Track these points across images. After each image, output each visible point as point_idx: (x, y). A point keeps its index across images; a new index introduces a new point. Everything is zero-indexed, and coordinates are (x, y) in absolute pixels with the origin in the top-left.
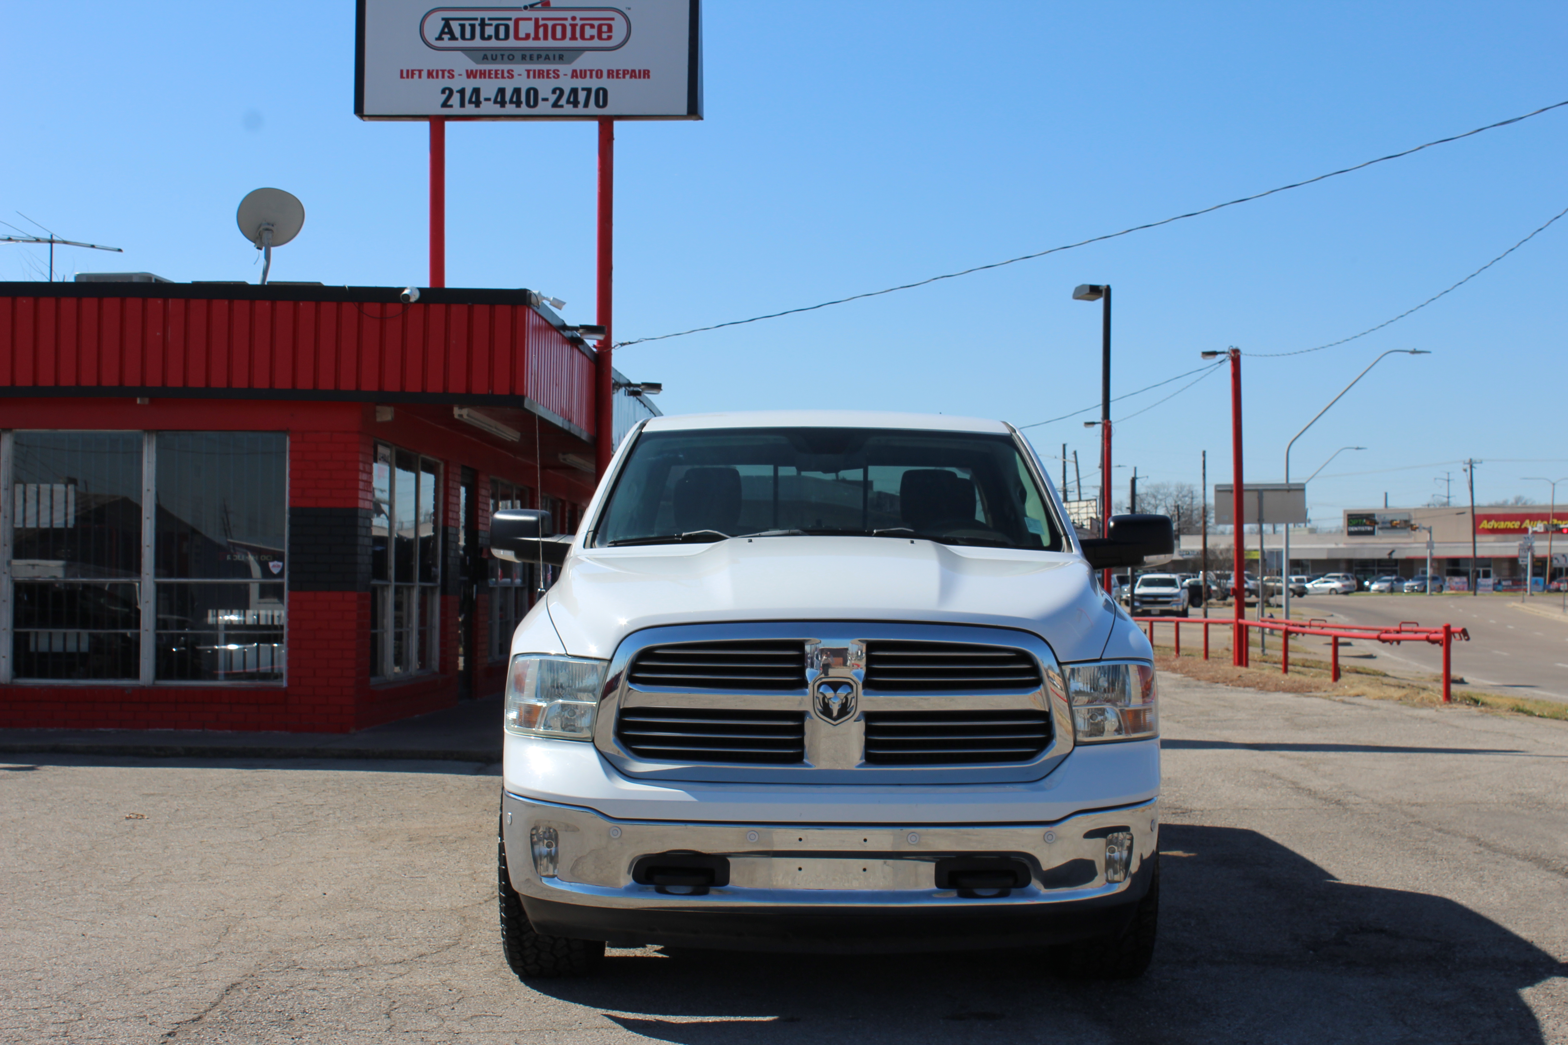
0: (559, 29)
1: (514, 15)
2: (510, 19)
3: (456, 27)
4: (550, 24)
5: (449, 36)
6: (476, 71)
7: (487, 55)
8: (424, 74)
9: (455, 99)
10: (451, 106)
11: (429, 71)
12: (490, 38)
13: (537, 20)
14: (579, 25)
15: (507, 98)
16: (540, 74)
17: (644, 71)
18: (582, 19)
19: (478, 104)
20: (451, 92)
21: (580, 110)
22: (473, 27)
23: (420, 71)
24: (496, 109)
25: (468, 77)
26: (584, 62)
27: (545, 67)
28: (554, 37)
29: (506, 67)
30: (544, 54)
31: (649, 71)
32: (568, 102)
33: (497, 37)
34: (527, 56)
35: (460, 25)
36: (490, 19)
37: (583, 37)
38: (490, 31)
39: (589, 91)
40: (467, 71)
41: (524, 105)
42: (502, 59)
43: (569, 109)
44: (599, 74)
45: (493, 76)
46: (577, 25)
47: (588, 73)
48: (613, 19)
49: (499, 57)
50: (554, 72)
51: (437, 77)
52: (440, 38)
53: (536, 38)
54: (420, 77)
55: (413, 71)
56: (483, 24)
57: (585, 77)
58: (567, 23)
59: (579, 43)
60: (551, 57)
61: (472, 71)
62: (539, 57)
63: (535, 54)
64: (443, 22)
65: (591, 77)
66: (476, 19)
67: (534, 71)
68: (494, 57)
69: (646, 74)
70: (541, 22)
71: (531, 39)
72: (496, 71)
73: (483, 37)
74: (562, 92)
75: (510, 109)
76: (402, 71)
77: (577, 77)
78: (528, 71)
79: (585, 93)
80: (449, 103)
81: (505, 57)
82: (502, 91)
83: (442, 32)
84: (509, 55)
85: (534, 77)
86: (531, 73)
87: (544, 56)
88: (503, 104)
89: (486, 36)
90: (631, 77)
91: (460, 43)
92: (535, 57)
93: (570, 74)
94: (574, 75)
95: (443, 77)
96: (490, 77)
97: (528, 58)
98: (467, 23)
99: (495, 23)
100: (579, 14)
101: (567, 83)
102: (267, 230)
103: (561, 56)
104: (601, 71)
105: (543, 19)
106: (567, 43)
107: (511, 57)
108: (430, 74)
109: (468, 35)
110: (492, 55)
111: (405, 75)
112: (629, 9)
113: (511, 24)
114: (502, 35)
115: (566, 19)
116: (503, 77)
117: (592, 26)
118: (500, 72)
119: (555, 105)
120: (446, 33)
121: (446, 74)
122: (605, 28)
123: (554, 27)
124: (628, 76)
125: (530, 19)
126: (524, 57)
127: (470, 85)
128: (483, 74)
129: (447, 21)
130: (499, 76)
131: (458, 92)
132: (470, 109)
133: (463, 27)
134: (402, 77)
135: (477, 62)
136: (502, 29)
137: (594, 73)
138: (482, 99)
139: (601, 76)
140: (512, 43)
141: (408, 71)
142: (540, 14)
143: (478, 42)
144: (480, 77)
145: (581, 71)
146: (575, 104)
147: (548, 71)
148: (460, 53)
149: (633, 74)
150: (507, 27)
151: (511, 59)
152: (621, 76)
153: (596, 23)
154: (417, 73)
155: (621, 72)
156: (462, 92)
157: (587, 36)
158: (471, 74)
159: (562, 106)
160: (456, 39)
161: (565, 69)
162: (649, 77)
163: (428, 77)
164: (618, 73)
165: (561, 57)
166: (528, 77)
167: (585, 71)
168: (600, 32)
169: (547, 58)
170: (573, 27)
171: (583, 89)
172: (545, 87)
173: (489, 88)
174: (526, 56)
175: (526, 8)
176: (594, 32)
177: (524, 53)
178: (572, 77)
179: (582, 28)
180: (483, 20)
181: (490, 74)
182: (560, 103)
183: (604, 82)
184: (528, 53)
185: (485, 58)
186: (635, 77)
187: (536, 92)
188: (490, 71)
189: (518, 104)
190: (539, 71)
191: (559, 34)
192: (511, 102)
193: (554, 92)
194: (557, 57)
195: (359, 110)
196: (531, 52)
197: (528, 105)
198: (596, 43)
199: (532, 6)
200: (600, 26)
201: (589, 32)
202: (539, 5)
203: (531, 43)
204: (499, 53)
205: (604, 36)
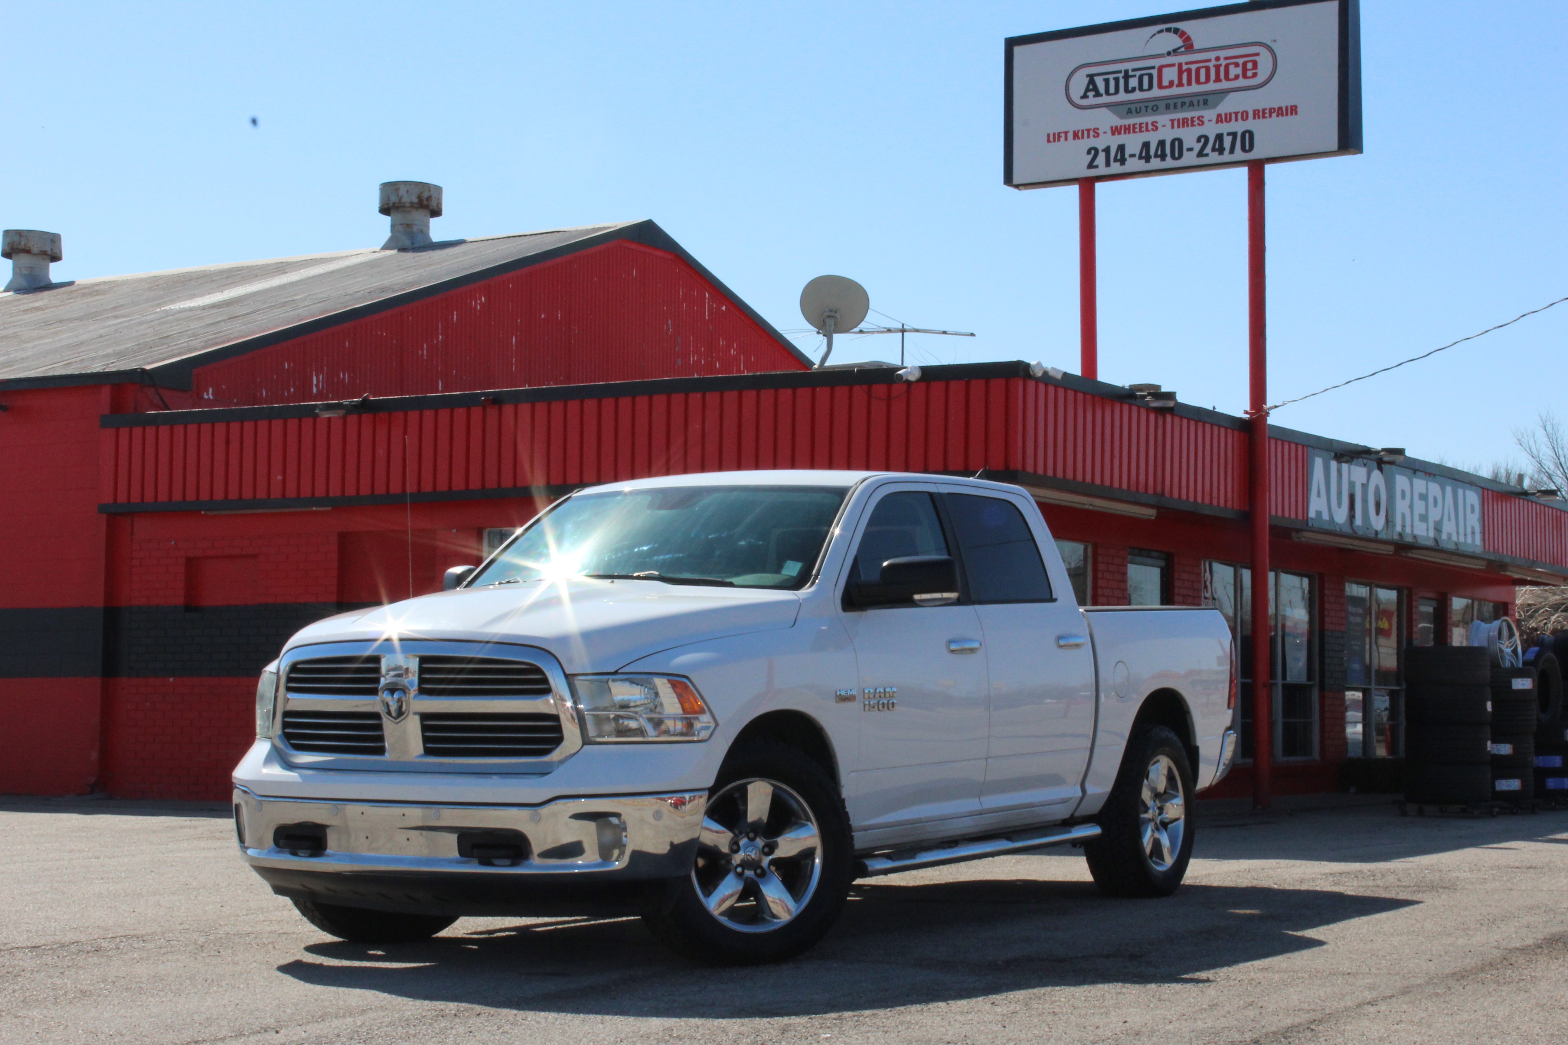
0: (1203, 72)
1: (1157, 63)
2: (1153, 68)
3: (1100, 82)
4: (1193, 67)
5: (1093, 93)
6: (1121, 126)
7: (1132, 108)
8: (1070, 136)
9: (1101, 159)
10: (1097, 167)
11: (1074, 132)
12: (1134, 90)
13: (1180, 65)
14: (1223, 65)
15: (1152, 152)
16: (1184, 123)
17: (1292, 107)
18: (1226, 58)
19: (1123, 161)
20: (1096, 151)
21: (1226, 157)
22: (1117, 80)
23: (1066, 133)
24: (1142, 165)
25: (1113, 134)
26: (1229, 105)
27: (1188, 115)
28: (1198, 82)
29: (1149, 119)
30: (1187, 100)
31: (1296, 107)
32: (1214, 150)
33: (1141, 89)
34: (1171, 104)
35: (1104, 80)
36: (1133, 70)
37: (1227, 78)
38: (1133, 82)
39: (1234, 135)
40: (1112, 128)
41: (1168, 158)
42: (1147, 111)
43: (1214, 157)
44: (1245, 116)
45: (1137, 130)
46: (1221, 65)
47: (1233, 116)
48: (1257, 54)
49: (1143, 109)
50: (1198, 119)
51: (1083, 137)
52: (1085, 96)
53: (1180, 84)
54: (1066, 139)
55: (1059, 134)
56: (1127, 77)
57: (1230, 120)
58: (1211, 65)
59: (1224, 85)
60: (1195, 103)
61: (1116, 127)
62: (1183, 104)
63: (1179, 101)
64: (1088, 79)
65: (1236, 120)
66: (1120, 72)
67: (1179, 120)
68: (1138, 111)
69: (1293, 110)
70: (1185, 67)
71: (1175, 86)
72: (1141, 124)
73: (1127, 90)
74: (1207, 139)
75: (1155, 163)
76: (1049, 135)
77: (1222, 122)
78: (1172, 121)
79: (1230, 138)
80: (1095, 163)
81: (1149, 109)
82: (1146, 145)
83: (1087, 90)
84: (1152, 106)
85: (1179, 127)
86: (1176, 123)
87: (1188, 104)
88: (1147, 159)
89: (1130, 89)
90: (1278, 116)
91: (1105, 99)
92: (1179, 105)
93: (1214, 119)
94: (1219, 119)
95: (1088, 137)
96: (1134, 132)
97: (1172, 106)
98: (1111, 77)
99: (1138, 73)
100: (1222, 54)
101: (1211, 130)
102: (830, 317)
103: (1205, 100)
104: (1247, 113)
105: (1187, 63)
106: (1212, 86)
107: (1155, 108)
108: (1076, 135)
109: (1112, 89)
110: (1136, 109)
111: (1051, 139)
112: (1275, 41)
113: (1155, 72)
114: (1146, 85)
115: (1209, 61)
116: (1147, 130)
117: (1237, 65)
118: (1144, 125)
119: (1201, 154)
120: (1091, 90)
121: (1092, 133)
122: (1250, 66)
123: (1198, 71)
124: (1274, 115)
125: (1173, 65)
126: (1168, 107)
127: (1114, 142)
128: (1127, 129)
129: (1091, 77)
130: (1144, 129)
131: (1103, 151)
132: (1116, 168)
133: (1107, 81)
134: (1049, 141)
135: (1121, 117)
136: (1146, 79)
137: (1239, 116)
138: (1127, 156)
139: (1247, 118)
140: (1156, 92)
141: (1054, 134)
142: (1183, 59)
143: (1122, 96)
144: (1125, 133)
145: (1226, 115)
146: (1221, 151)
147: (1192, 118)
148: (1104, 109)
149: (1280, 112)
150: (1151, 76)
151: (1155, 110)
152: (1267, 115)
153: (1241, 61)
154: (1063, 135)
155: (1267, 111)
156: (1107, 150)
157: (1232, 76)
158: (1115, 131)
159: (1207, 155)
160: (1101, 95)
161: (1209, 114)
162: (1296, 113)
163: (1074, 139)
164: (1264, 113)
165: (1205, 102)
166: (1173, 127)
167: (1230, 114)
168: (1245, 70)
169: (1191, 104)
170: (1217, 67)
171: (1229, 134)
172: (1189, 137)
173: (1133, 143)
174: (1169, 104)
175: (1169, 53)
176: (1239, 71)
177: (1168, 102)
178: (1217, 122)
179: (1227, 67)
180: (1126, 72)
181: (1134, 128)
182: (1205, 152)
183: (1251, 124)
184: (1171, 102)
185: (1129, 112)
186: (1282, 115)
187: (1180, 142)
188: (1134, 125)
189: (1163, 157)
190: (1183, 119)
191: (1203, 78)
192: (1156, 156)
193: (1199, 140)
194: (1201, 102)
195: (1008, 179)
196: (1175, 101)
197: (1173, 157)
198: (1242, 82)
199: (1175, 51)
200: (1245, 64)
201: (1233, 71)
202: (1183, 49)
203: (1175, 91)
204: (1142, 105)
205: (1250, 74)
